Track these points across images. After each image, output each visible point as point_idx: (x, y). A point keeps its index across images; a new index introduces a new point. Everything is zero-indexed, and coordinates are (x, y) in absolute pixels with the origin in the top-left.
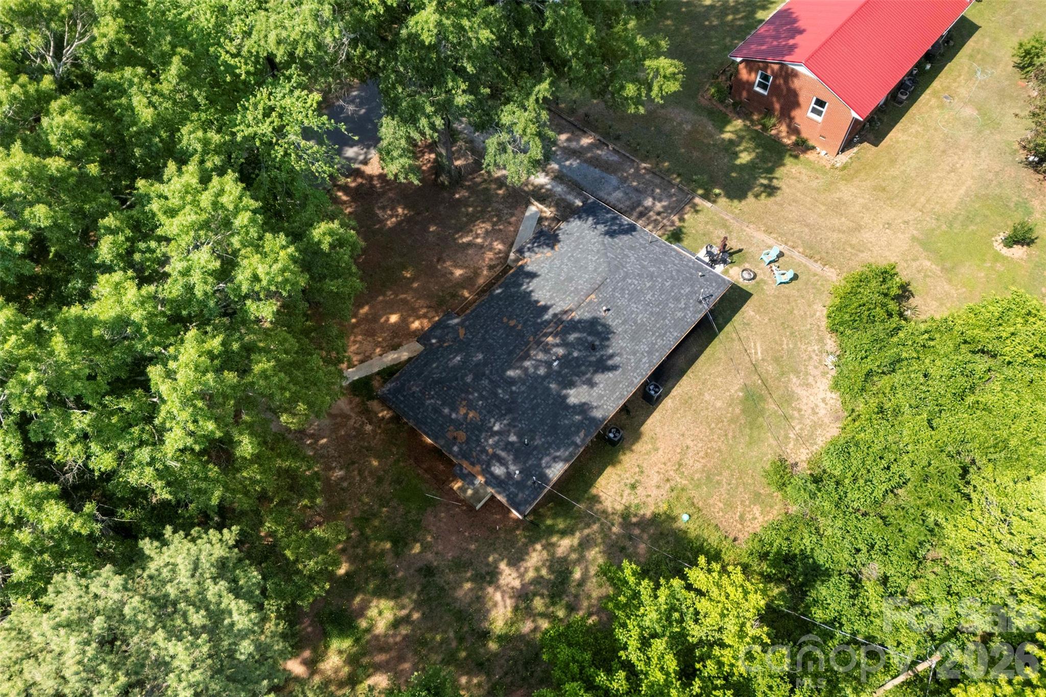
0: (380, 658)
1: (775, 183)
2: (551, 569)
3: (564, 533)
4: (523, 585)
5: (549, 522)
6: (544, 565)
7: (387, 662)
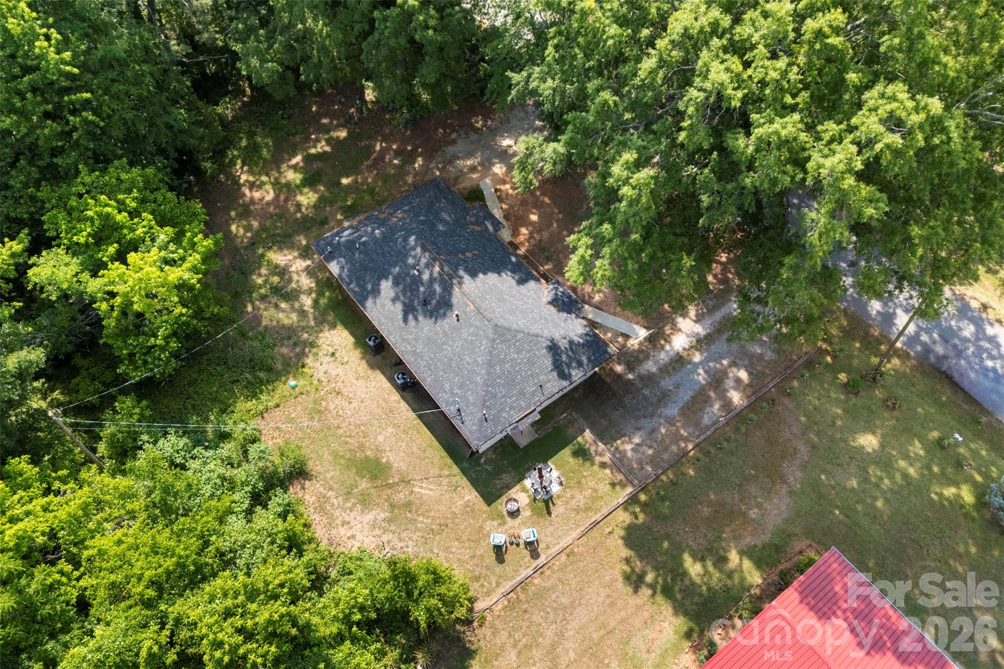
0: (282, 197)
1: (646, 592)
2: (294, 290)
3: (316, 302)
4: (290, 272)
5: (327, 294)
6: (299, 286)
7: (279, 201)
